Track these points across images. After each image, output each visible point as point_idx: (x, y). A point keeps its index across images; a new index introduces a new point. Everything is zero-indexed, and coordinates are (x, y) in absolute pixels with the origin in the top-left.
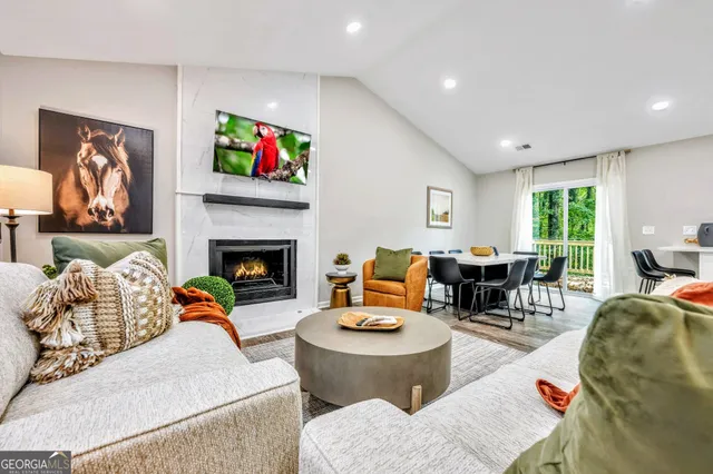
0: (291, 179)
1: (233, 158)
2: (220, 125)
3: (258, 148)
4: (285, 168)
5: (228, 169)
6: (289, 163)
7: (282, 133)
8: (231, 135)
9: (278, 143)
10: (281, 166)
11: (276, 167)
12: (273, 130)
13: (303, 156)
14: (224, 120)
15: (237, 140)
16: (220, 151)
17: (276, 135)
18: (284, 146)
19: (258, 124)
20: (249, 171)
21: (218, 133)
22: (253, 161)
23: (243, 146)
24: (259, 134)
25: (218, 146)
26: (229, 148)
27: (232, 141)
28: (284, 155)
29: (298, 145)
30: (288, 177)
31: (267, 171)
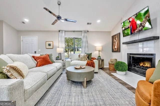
0: (143, 29)
1: (126, 32)
2: (122, 26)
3: (130, 26)
4: (140, 26)
5: (126, 35)
6: (141, 24)
7: (136, 15)
8: (124, 27)
9: (135, 20)
10: (138, 27)
11: (137, 28)
12: (133, 17)
13: (146, 17)
14: (122, 24)
15: (126, 27)
16: (123, 32)
17: (134, 18)
18: (138, 19)
19: (129, 19)
20: (130, 33)
21: (122, 28)
22: (130, 30)
23: (127, 27)
24: (130, 22)
25: (123, 31)
26: (125, 30)
27: (125, 28)
28: (138, 22)
29: (142, 15)
30: (142, 29)
31: (134, 31)
